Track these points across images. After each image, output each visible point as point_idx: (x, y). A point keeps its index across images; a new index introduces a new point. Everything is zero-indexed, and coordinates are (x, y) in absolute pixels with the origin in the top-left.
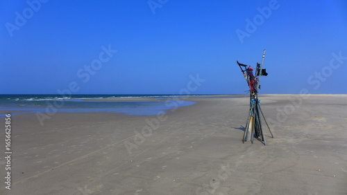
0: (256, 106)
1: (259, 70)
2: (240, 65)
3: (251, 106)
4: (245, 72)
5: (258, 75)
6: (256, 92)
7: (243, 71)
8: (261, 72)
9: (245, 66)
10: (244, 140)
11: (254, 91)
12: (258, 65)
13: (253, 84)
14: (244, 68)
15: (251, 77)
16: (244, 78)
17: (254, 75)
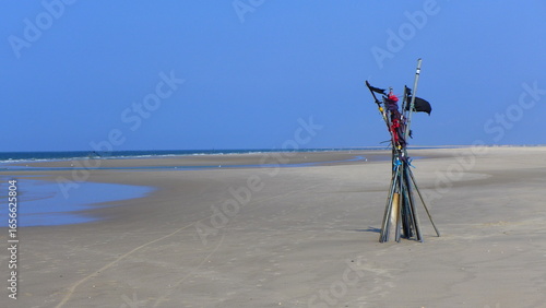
0: (405, 172)
1: (409, 100)
2: (372, 89)
3: (394, 171)
4: (383, 105)
5: (408, 109)
6: (403, 143)
7: (377, 101)
8: (412, 104)
9: (381, 91)
10: (383, 239)
11: (400, 141)
12: (408, 91)
13: (397, 127)
14: (379, 96)
15: (395, 115)
17: (400, 110)
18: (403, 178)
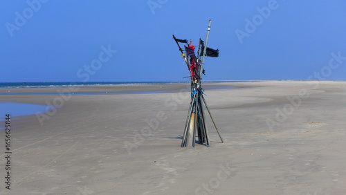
0: (199, 99)
1: (203, 48)
2: (177, 40)
3: (192, 98)
5: (202, 55)
6: (199, 78)
7: (180, 49)
8: (205, 52)
9: (185, 41)
10: (184, 144)
11: (196, 76)
12: (202, 42)
13: (194, 67)
14: (182, 45)
15: (193, 59)
16: (184, 60)
17: (196, 55)
18: (198, 102)
